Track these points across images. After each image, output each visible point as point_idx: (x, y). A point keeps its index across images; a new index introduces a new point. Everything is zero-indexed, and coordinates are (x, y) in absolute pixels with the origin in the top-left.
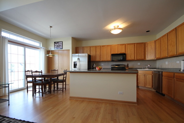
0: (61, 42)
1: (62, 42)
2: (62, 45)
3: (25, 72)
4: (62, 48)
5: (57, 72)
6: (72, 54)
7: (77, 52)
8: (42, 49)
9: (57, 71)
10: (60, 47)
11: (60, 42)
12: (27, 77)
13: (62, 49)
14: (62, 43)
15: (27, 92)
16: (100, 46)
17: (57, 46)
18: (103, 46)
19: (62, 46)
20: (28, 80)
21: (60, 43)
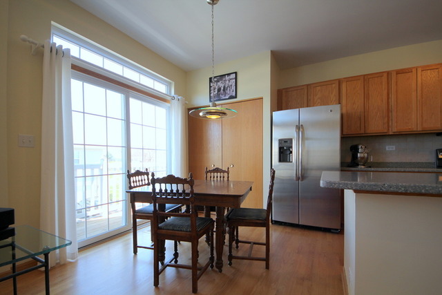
0: (233, 76)
1: (236, 73)
2: (234, 84)
3: (129, 176)
4: (234, 95)
5: (226, 179)
6: (272, 110)
7: (284, 105)
8: (175, 102)
9: (226, 174)
10: (228, 91)
11: (229, 74)
12: (135, 197)
13: (236, 97)
14: (236, 78)
15: (135, 252)
16: (388, 73)
17: (219, 90)
18: (399, 72)
19: (234, 88)
20: (137, 208)
21: (227, 78)
